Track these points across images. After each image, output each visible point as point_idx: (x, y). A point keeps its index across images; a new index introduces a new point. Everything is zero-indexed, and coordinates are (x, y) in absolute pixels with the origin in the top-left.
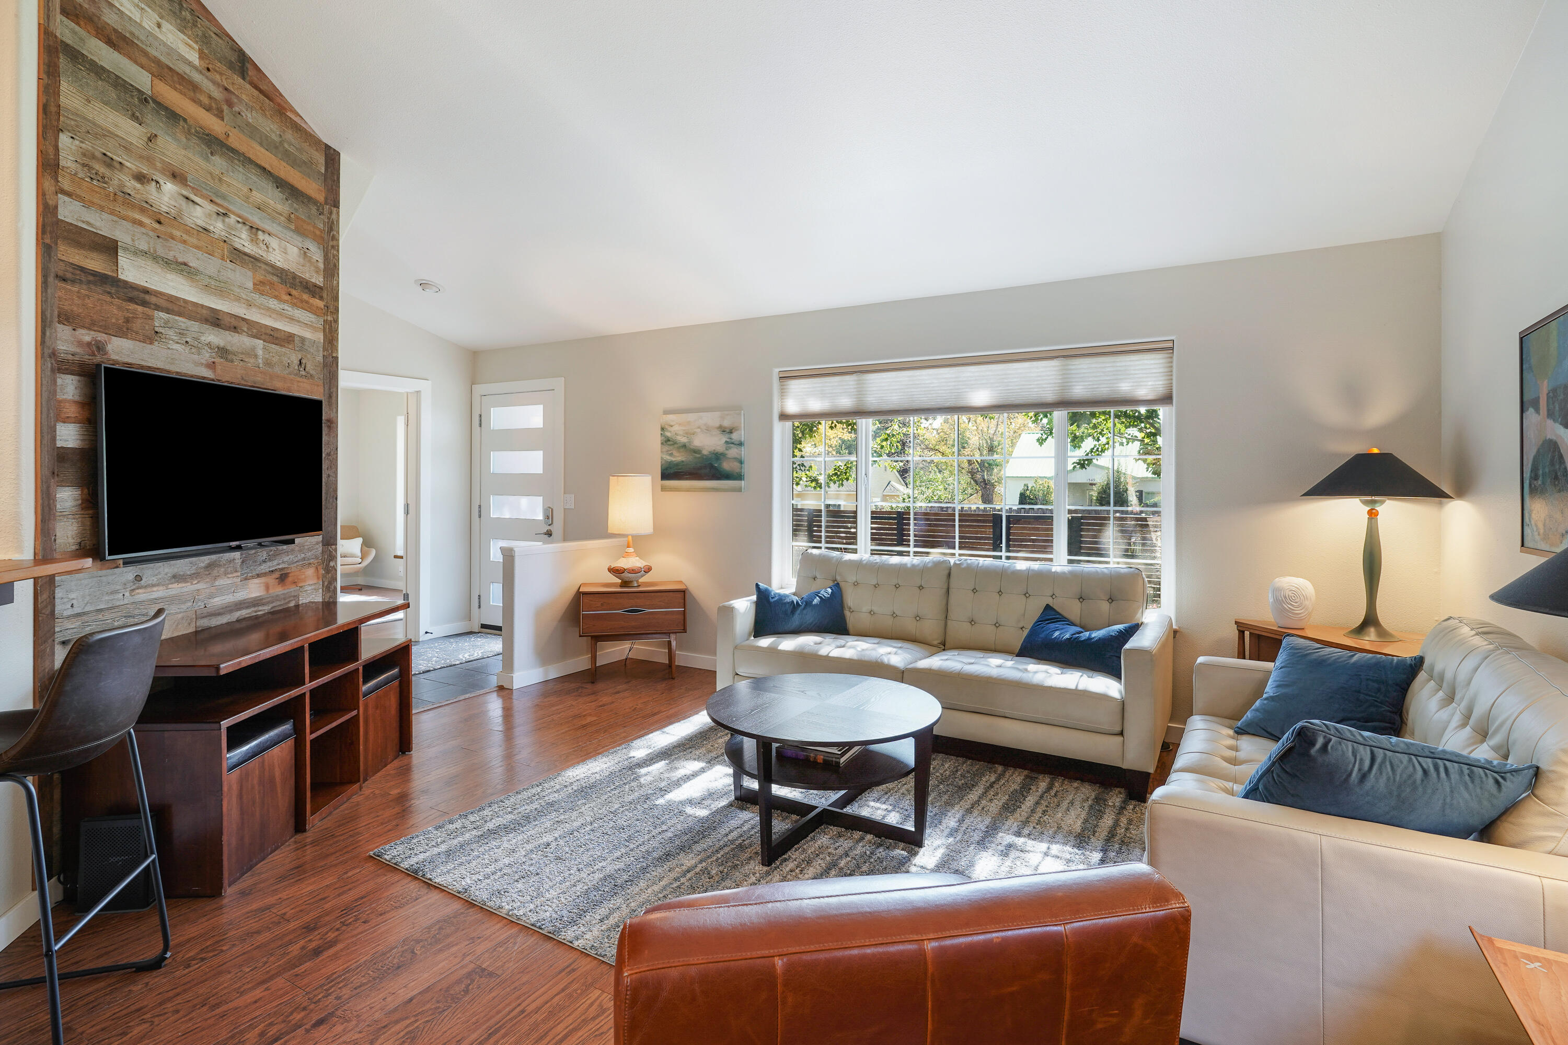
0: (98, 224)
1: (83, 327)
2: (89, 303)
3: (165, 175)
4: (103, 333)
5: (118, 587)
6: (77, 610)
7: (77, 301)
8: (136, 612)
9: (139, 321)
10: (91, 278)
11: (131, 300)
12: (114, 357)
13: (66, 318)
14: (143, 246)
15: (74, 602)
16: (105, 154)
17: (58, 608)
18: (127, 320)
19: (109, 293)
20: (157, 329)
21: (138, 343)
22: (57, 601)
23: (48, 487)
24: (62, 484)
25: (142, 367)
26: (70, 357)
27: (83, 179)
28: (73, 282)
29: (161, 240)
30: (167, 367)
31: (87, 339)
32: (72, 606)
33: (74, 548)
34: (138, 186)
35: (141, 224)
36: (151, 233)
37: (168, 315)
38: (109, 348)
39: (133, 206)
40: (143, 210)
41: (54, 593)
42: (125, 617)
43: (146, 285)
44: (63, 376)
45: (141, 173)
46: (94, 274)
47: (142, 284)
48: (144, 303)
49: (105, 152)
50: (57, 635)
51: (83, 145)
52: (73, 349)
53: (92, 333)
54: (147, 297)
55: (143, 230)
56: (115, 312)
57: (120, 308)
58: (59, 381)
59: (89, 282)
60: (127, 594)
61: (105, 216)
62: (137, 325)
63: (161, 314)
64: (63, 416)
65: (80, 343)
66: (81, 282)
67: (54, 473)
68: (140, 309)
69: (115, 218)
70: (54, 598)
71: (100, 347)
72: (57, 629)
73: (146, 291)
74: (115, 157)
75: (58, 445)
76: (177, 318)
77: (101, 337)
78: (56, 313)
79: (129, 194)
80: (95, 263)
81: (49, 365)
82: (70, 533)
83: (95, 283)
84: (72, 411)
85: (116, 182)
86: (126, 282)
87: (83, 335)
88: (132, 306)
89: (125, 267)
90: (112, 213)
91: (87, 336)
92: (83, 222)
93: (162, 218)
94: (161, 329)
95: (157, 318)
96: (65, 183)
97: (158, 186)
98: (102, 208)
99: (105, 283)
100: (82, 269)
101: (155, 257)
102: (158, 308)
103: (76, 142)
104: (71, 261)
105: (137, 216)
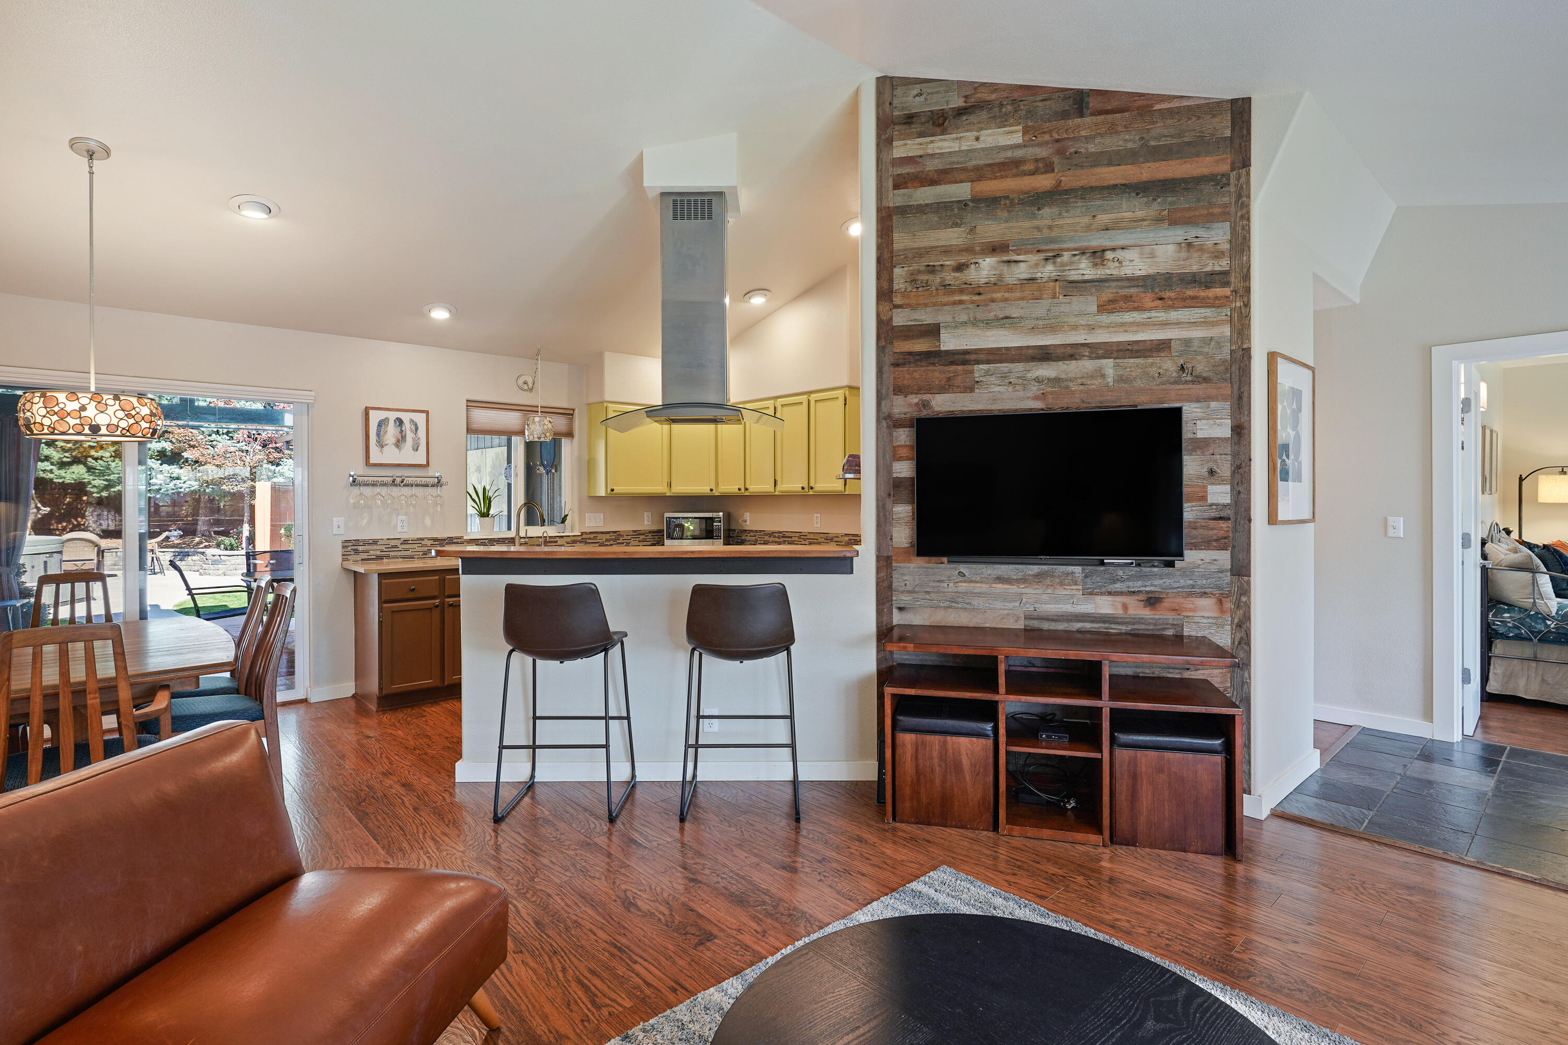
0: (923, 317)
1: (912, 393)
2: (917, 375)
3: (984, 254)
4: (928, 393)
5: (944, 579)
6: (909, 588)
7: (907, 376)
8: (960, 600)
9: (960, 378)
10: (917, 357)
11: (952, 363)
12: (937, 409)
13: (899, 390)
14: (964, 317)
15: (908, 582)
16: (928, 266)
17: (896, 584)
18: (949, 379)
19: (932, 364)
20: (977, 379)
21: (959, 394)
22: (895, 579)
23: (884, 505)
24: (895, 502)
25: (963, 412)
26: (903, 416)
27: (911, 291)
28: (904, 364)
29: (980, 307)
30: (989, 407)
31: (915, 401)
32: (905, 585)
33: (906, 545)
34: (957, 275)
35: (961, 302)
36: (971, 306)
37: (988, 365)
38: (933, 403)
39: (953, 292)
40: (962, 291)
41: (893, 570)
43: (966, 347)
44: (897, 430)
45: (960, 263)
46: (920, 354)
47: (962, 348)
48: (965, 363)
49: (928, 264)
50: (896, 603)
51: (911, 268)
52: (904, 410)
53: (919, 396)
54: (967, 357)
55: (963, 306)
56: (938, 375)
57: (941, 372)
58: (895, 434)
59: (917, 360)
60: (952, 585)
61: (928, 309)
62: (958, 381)
63: (981, 366)
64: (897, 456)
65: (910, 405)
66: (910, 363)
67: (890, 496)
68: (960, 368)
69: (936, 308)
70: (891, 577)
71: (925, 404)
72: (896, 598)
73: (966, 352)
74: (936, 264)
75: (895, 475)
76: (998, 365)
77: (926, 397)
78: (891, 389)
79: (950, 285)
80: (920, 346)
81: (885, 424)
82: (903, 536)
83: (921, 360)
84: (904, 452)
85: (938, 280)
86: (947, 352)
87: (912, 399)
88: (952, 368)
89: (946, 340)
90: (935, 304)
91: (914, 399)
92: (912, 321)
93: (981, 290)
94: (981, 379)
95: (978, 370)
96: (898, 300)
97: (977, 265)
98: (926, 305)
99: (929, 358)
100: (910, 354)
101: (974, 323)
102: (978, 362)
103: (906, 269)
104: (903, 350)
105: (957, 298)
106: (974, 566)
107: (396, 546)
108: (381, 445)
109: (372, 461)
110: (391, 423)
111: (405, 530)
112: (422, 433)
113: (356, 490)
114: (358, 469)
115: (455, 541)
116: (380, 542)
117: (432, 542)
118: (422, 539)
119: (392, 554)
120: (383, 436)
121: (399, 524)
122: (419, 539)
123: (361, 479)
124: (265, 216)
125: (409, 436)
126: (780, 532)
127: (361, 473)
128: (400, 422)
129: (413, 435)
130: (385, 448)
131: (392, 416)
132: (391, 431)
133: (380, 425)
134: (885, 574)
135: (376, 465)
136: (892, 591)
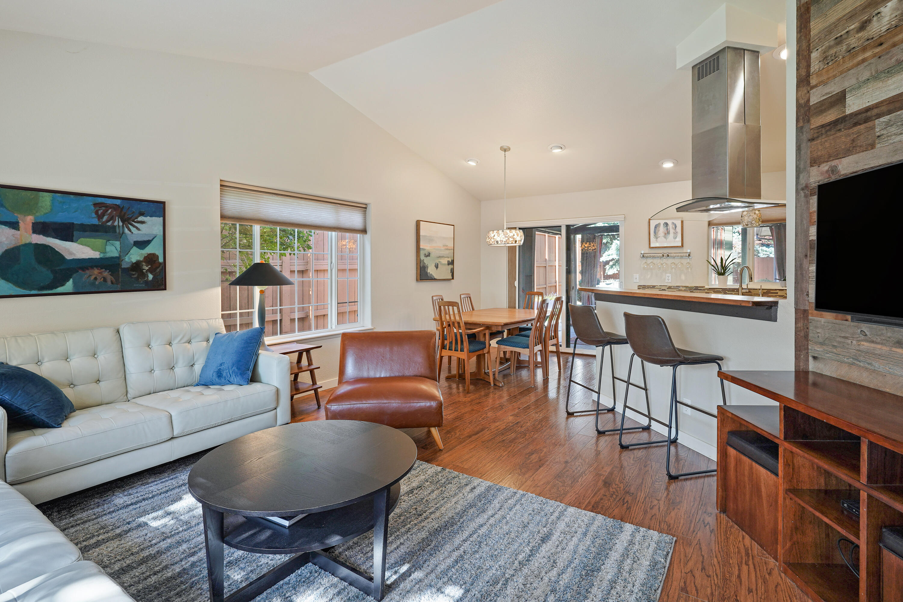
0: (832, 89)
1: (824, 162)
2: (827, 145)
4: (836, 159)
5: (847, 335)
6: (821, 340)
7: (820, 147)
9: (863, 137)
10: (828, 128)
11: (856, 124)
12: (843, 172)
13: (815, 162)
14: (866, 75)
15: (819, 335)
16: (836, 38)
17: (811, 335)
18: (853, 141)
19: (839, 130)
20: (878, 134)
21: (861, 154)
22: (810, 331)
23: (801, 265)
24: (811, 262)
25: (865, 170)
26: (817, 184)
27: (823, 69)
28: (818, 137)
29: (882, 58)
30: (889, 161)
31: (826, 168)
32: (818, 337)
34: (861, 34)
35: (864, 61)
36: (873, 61)
37: (889, 116)
38: (840, 167)
39: (857, 54)
40: (865, 49)
41: (807, 325)
42: (853, 358)
43: (867, 105)
44: (813, 197)
45: (863, 22)
46: (831, 124)
47: (864, 106)
48: (867, 120)
50: (810, 351)
51: (824, 47)
52: (817, 179)
53: (829, 163)
54: (869, 114)
55: (866, 63)
56: (844, 140)
57: (846, 136)
58: (811, 201)
59: (827, 131)
60: (854, 342)
61: (838, 79)
62: (862, 140)
63: (882, 119)
64: (812, 222)
65: (822, 174)
66: (822, 134)
67: (806, 256)
68: (862, 127)
69: (843, 75)
70: (807, 328)
71: (833, 170)
72: (810, 347)
73: (868, 109)
74: (843, 33)
75: (807, 238)
76: (899, 113)
77: (835, 163)
78: (807, 162)
79: (854, 48)
80: (831, 116)
81: (802, 195)
83: (830, 130)
85: (845, 48)
86: (851, 115)
87: (824, 167)
88: (856, 129)
89: (851, 103)
90: (841, 73)
91: (825, 167)
92: (824, 96)
93: (882, 39)
94: (882, 132)
95: (878, 125)
96: (813, 82)
97: (879, 15)
98: (835, 77)
99: (837, 125)
100: (823, 126)
101: (876, 77)
102: (879, 116)
103: (820, 50)
104: (817, 125)
105: (860, 58)
106: (875, 326)
108: (656, 237)
109: (651, 246)
110: (662, 225)
111: (670, 281)
112: (679, 229)
113: (644, 260)
114: (645, 250)
115: (699, 288)
116: (656, 287)
117: (685, 288)
118: (679, 287)
120: (658, 233)
121: (667, 278)
122: (677, 286)
123: (646, 255)
124: (560, 150)
125: (672, 231)
127: (647, 252)
128: (666, 224)
129: (674, 231)
130: (659, 238)
131: (662, 222)
132: (662, 229)
133: (656, 227)
134: (802, 324)
135: (653, 248)
136: (808, 341)
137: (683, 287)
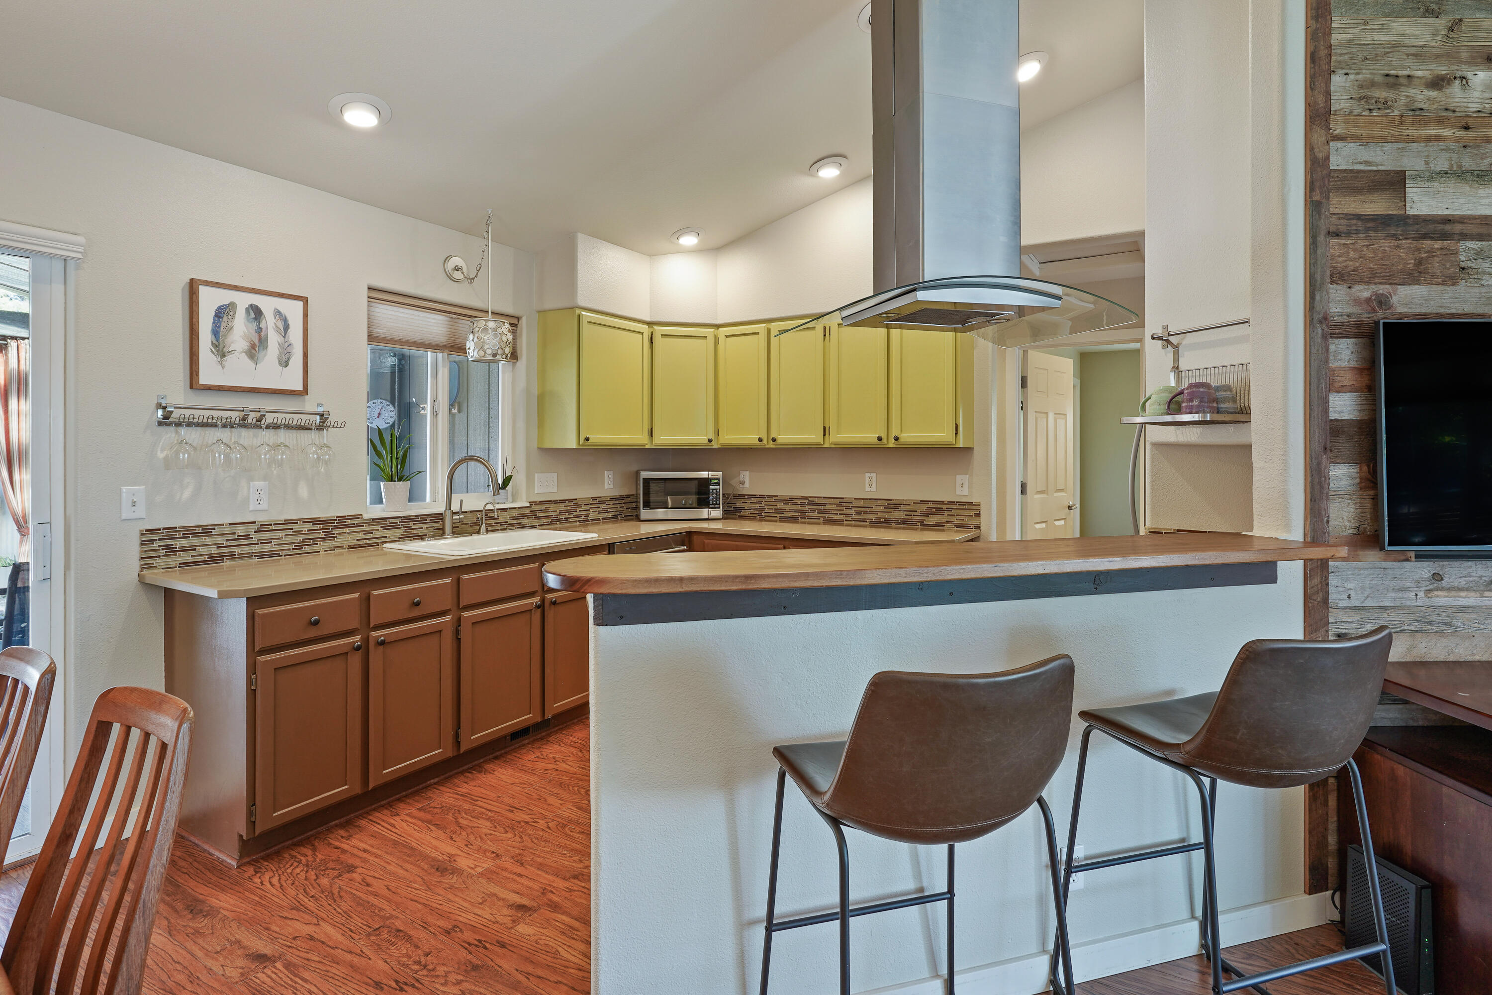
0: (1378, 160)
1: (1361, 282)
2: (1368, 252)
3: (1475, 64)
4: (1386, 283)
5: (1408, 584)
6: (1355, 602)
7: (1352, 254)
8: (1434, 618)
9: (1437, 260)
10: (1370, 224)
11: (1425, 236)
12: (1401, 309)
13: (1340, 277)
14: (1442, 165)
15: (1352, 593)
16: (1387, 75)
17: (1332, 597)
18: (1420, 262)
19: (1394, 235)
20: (1463, 264)
21: (1434, 287)
22: (1331, 589)
23: (1319, 464)
24: (1335, 461)
25: (1442, 315)
26: (1345, 319)
27: (1360, 115)
28: (1348, 234)
29: (1469, 150)
30: (1479, 310)
31: (1366, 294)
32: (1349, 597)
33: (1351, 532)
34: (1433, 94)
35: (1438, 139)
36: (1454, 146)
37: (1481, 243)
38: (1394, 300)
39: (1426, 122)
40: (1441, 121)
41: (1327, 579)
42: (1418, 621)
43: (1446, 212)
44: (1336, 341)
45: (1438, 76)
46: (1374, 218)
47: (1440, 213)
48: (1444, 236)
49: (1387, 72)
50: (1330, 626)
51: (1360, 77)
52: (1347, 309)
53: (1372, 286)
54: (1448, 228)
55: (1442, 145)
56: (1403, 255)
57: (1408, 250)
58: (1332, 348)
59: (1368, 230)
60: (1421, 594)
61: (1388, 146)
62: (1434, 265)
63: (1470, 244)
64: (1337, 385)
65: (1357, 301)
66: (1358, 232)
67: (1326, 449)
68: (1437, 244)
69: (1401, 145)
70: (1327, 585)
71: (1382, 301)
72: (1331, 620)
73: (1447, 220)
74: (1400, 73)
75: (1332, 416)
77: (1383, 289)
78: (1328, 273)
79: (1421, 109)
80: (1375, 205)
81: (1320, 331)
82: (1345, 516)
83: (1375, 230)
84: (1347, 379)
85: (1403, 101)
86: (1416, 217)
87: (1361, 291)
88: (1425, 244)
89: (1416, 198)
90: (1398, 140)
91: (1364, 292)
92: (1360, 163)
93: (1471, 122)
94: (1469, 264)
95: (1464, 250)
96: (1338, 128)
97: (1464, 82)
98: (1384, 139)
99: (1389, 225)
100: (1359, 217)
101: (1459, 174)
102: (1464, 237)
103: (1352, 77)
104: (1345, 211)
105: (1433, 131)
106: (1457, 563)
107: (247, 537)
108: (220, 351)
109: (204, 380)
110: (240, 311)
111: (264, 505)
112: (295, 337)
113: (170, 433)
114: (175, 393)
115: (350, 522)
116: (218, 529)
117: (310, 526)
118: (294, 522)
119: (238, 550)
120: (225, 336)
121: (254, 496)
122: (287, 522)
123: (180, 412)
125: (273, 339)
126: (806, 498)
127: (180, 402)
128: (256, 311)
129: (280, 340)
130: (229, 359)
131: (241, 299)
132: (240, 328)
133: (217, 317)
134: (1319, 579)
135: (209, 388)
136: (1328, 608)
137: (306, 521)
